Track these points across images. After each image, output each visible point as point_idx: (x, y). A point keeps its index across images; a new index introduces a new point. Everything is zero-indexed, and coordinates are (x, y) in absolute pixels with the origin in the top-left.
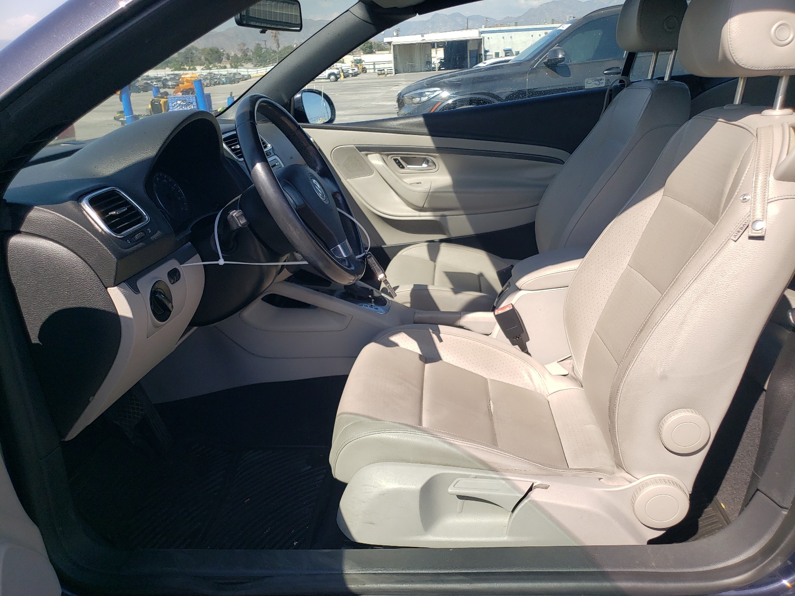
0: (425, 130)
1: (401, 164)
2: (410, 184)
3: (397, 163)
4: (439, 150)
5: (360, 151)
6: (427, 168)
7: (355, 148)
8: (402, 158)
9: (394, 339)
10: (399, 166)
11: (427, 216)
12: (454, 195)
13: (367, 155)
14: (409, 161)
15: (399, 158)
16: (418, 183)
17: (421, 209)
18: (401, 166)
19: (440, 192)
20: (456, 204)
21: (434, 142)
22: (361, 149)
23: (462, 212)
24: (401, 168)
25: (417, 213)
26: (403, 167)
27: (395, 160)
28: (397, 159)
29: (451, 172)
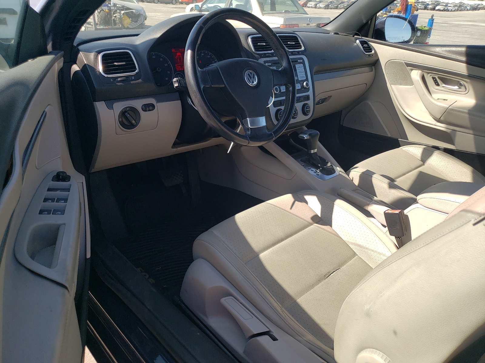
0: (464, 59)
1: (437, 82)
2: (438, 99)
3: (434, 81)
4: (470, 77)
5: (407, 66)
6: (457, 90)
7: (404, 63)
8: (439, 78)
9: (307, 198)
10: (435, 83)
11: (441, 127)
12: (467, 116)
13: (412, 70)
14: (445, 81)
15: (437, 77)
16: (444, 100)
17: (439, 121)
18: (437, 84)
19: (456, 111)
20: (467, 123)
21: (468, 69)
22: (408, 65)
23: (471, 132)
24: (437, 85)
25: (434, 122)
26: (438, 85)
27: (433, 78)
28: (435, 78)
29: (477, 97)
